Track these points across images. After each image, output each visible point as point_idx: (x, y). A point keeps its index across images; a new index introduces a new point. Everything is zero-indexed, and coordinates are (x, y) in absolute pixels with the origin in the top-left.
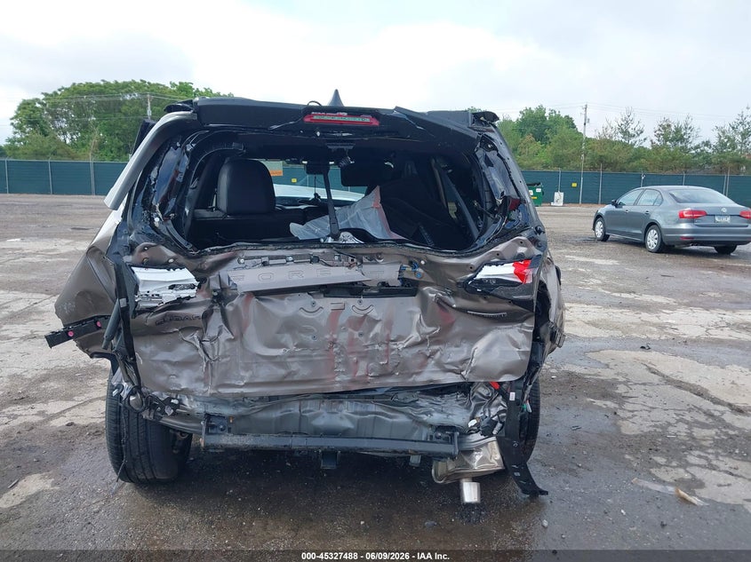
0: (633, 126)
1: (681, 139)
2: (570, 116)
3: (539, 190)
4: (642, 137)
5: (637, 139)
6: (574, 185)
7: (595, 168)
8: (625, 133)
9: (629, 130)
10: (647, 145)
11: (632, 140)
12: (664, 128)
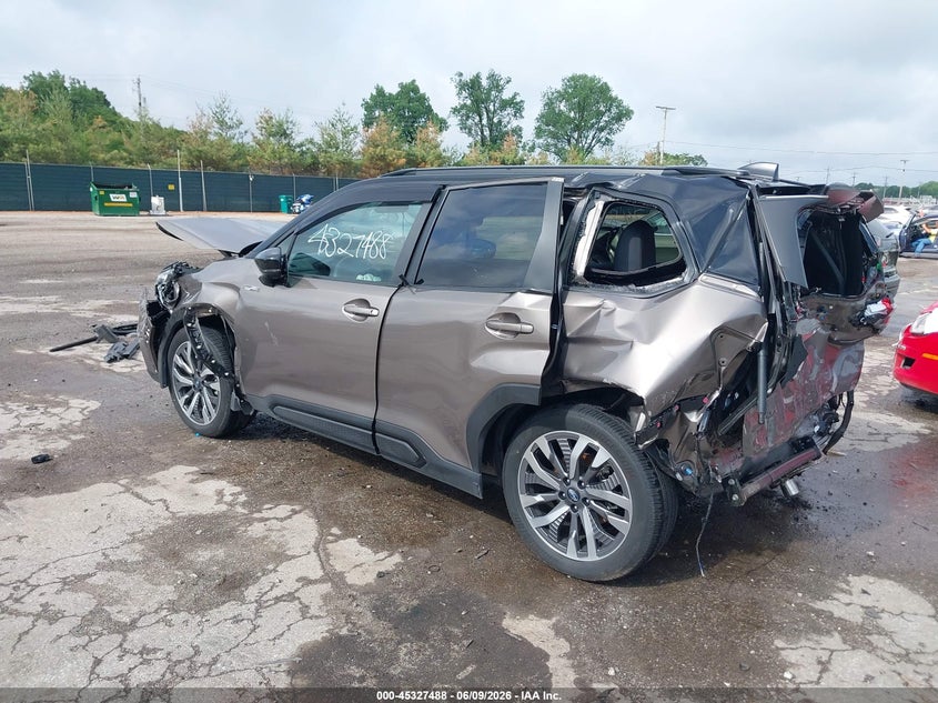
0: (229, 115)
1: (285, 134)
2: (99, 89)
3: (133, 195)
4: (242, 128)
5: (237, 131)
6: (171, 187)
7: (193, 166)
8: (222, 123)
9: (226, 119)
10: (248, 139)
11: (230, 133)
12: (267, 121)
